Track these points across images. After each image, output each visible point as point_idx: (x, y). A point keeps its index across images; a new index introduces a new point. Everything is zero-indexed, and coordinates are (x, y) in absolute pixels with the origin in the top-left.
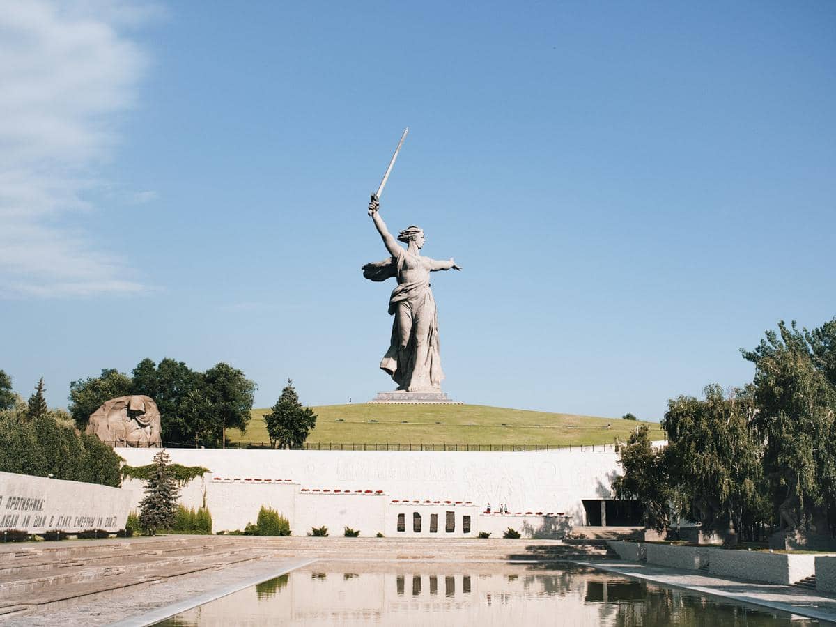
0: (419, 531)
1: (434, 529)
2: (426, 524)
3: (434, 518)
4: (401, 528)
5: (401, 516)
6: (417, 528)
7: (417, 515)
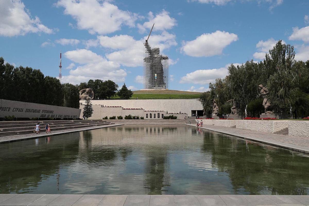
0: (151, 118)
1: (155, 117)
2: (153, 116)
3: (155, 114)
4: (147, 117)
5: (147, 114)
6: (151, 117)
7: (151, 114)
